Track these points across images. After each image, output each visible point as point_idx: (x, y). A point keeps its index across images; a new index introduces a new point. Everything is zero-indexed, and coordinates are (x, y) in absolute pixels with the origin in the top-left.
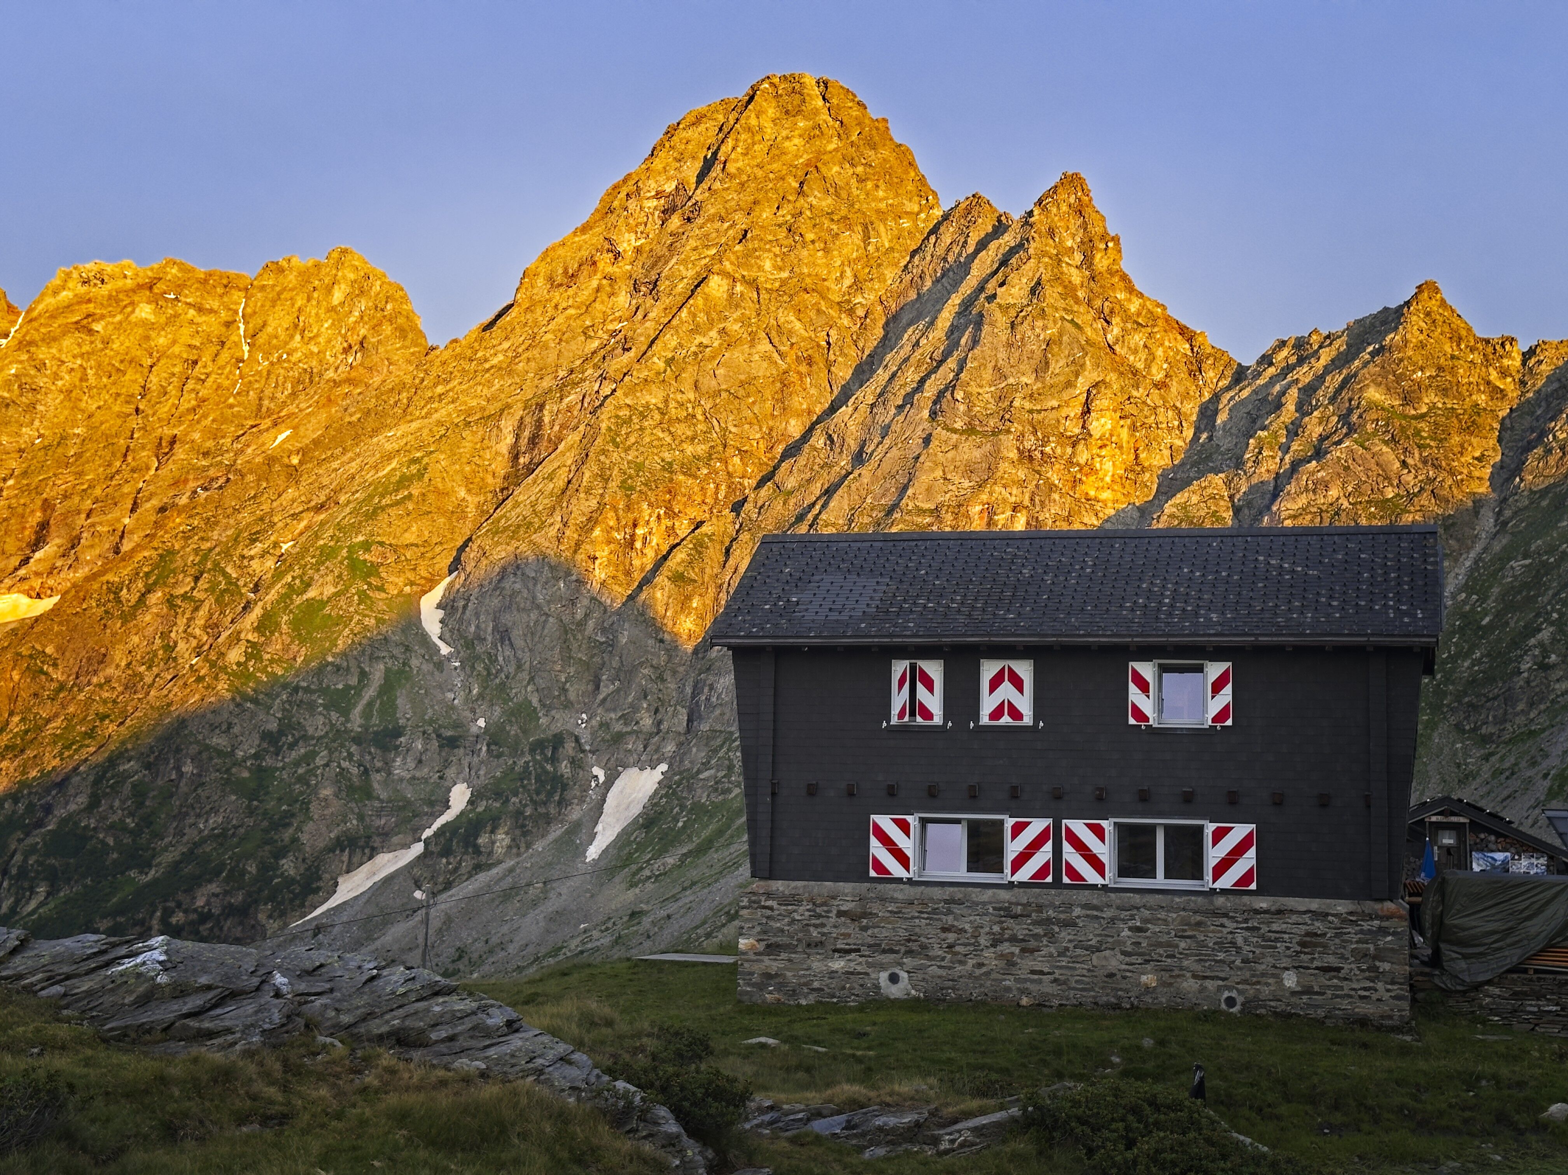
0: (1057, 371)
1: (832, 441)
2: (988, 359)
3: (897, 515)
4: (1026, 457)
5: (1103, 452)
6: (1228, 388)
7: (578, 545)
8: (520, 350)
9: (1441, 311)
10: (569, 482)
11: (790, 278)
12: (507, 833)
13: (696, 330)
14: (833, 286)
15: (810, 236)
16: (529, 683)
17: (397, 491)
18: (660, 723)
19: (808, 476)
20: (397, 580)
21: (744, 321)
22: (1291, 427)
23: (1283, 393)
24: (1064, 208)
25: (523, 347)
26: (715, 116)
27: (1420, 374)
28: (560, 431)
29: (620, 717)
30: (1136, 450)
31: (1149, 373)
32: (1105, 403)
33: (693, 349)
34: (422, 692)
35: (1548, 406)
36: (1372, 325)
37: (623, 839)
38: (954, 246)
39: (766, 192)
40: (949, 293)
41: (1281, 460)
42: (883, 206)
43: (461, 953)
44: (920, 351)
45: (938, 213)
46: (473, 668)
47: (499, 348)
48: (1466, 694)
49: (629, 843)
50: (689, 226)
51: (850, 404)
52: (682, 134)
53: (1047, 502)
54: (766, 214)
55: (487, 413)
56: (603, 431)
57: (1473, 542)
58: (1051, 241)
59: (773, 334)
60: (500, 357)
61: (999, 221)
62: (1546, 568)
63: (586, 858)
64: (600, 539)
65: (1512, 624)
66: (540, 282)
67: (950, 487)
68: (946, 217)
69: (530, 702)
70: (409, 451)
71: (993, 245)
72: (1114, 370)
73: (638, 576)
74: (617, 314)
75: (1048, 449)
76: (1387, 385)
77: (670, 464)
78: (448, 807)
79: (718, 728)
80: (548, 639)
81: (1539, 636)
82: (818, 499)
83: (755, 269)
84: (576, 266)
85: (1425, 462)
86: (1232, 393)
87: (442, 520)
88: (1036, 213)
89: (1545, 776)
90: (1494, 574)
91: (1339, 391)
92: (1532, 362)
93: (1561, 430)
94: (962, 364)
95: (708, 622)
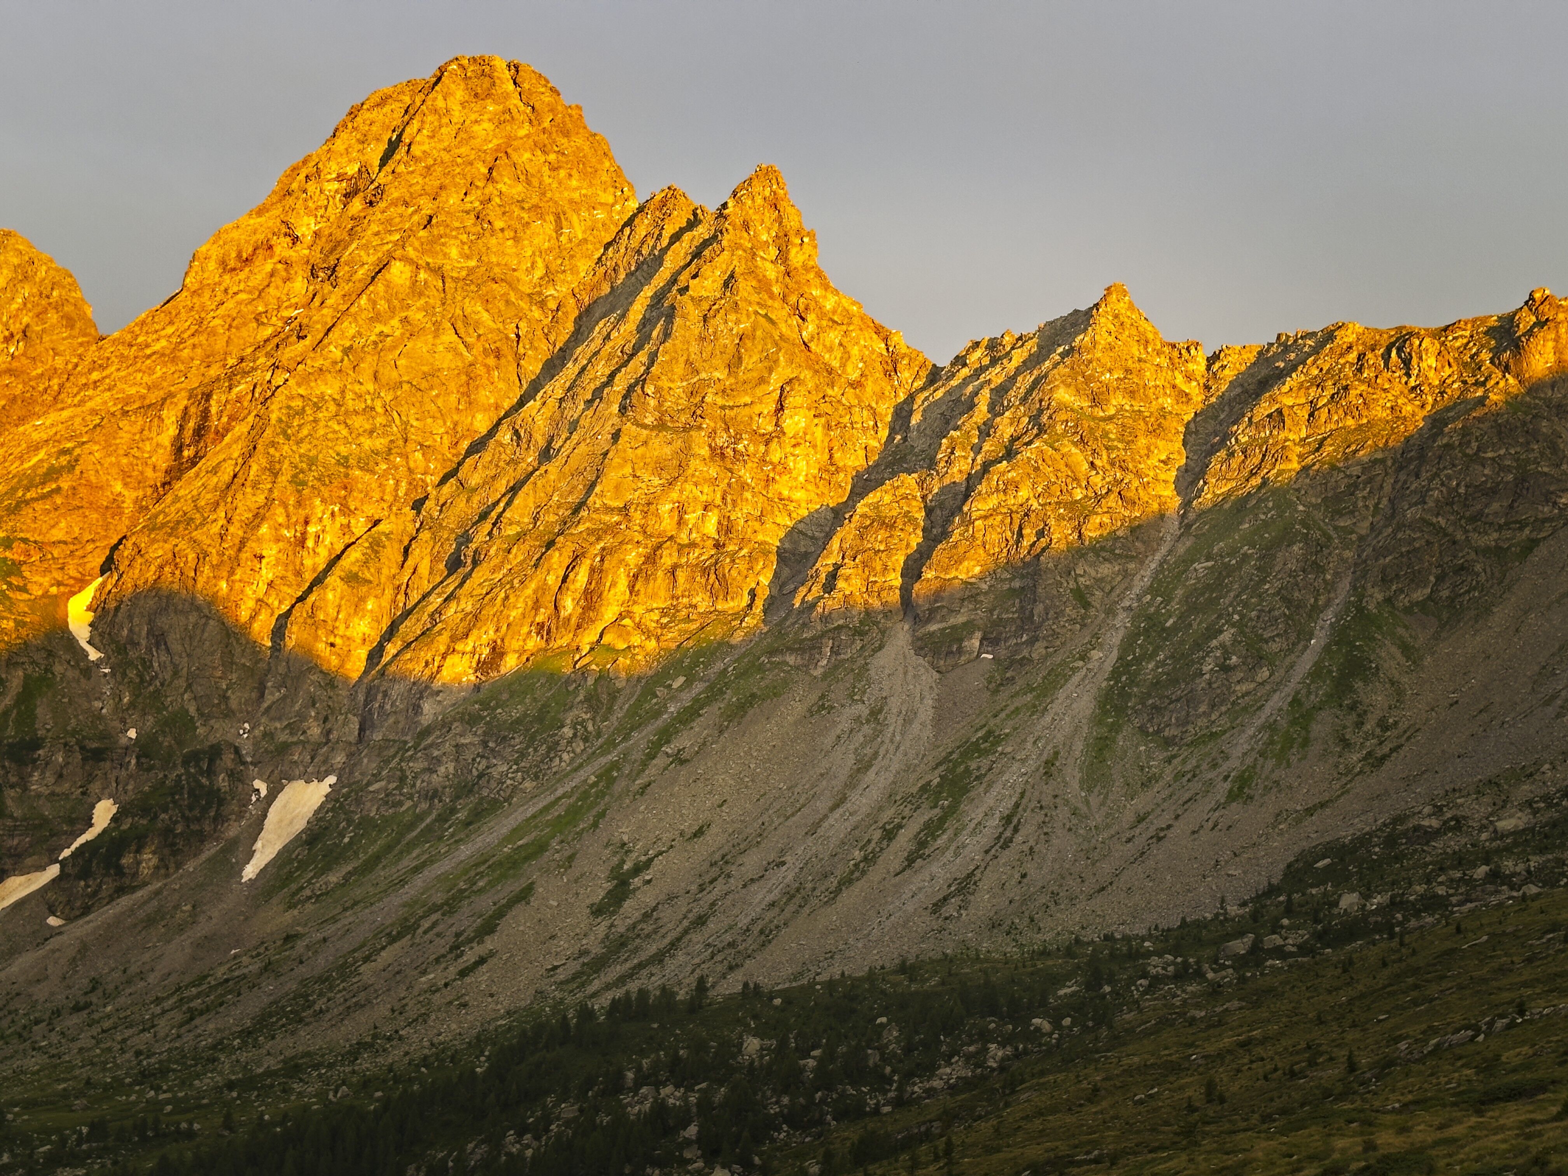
0: (750, 367)
1: (519, 437)
2: (680, 353)
3: (584, 513)
4: (718, 454)
5: (797, 451)
6: (923, 389)
7: (243, 543)
8: (185, 336)
9: (1129, 314)
10: (235, 476)
11: (478, 267)
12: (154, 853)
13: (377, 318)
14: (523, 277)
15: (499, 224)
16: (185, 691)
17: (43, 483)
18: (329, 732)
19: (493, 472)
20: (41, 580)
21: (428, 310)
22: (983, 427)
23: (976, 393)
24: (759, 201)
25: (189, 333)
26: (402, 97)
27: (1108, 375)
28: (229, 423)
29: (286, 727)
30: (831, 450)
31: (844, 371)
32: (799, 400)
33: (373, 338)
34: (66, 700)
35: (1231, 410)
36: (1063, 327)
37: (284, 857)
38: (649, 239)
39: (453, 177)
40: (642, 285)
41: (973, 461)
42: (576, 196)
43: (95, 984)
44: (611, 344)
45: (633, 205)
46: (124, 675)
47: (163, 333)
48: (1149, 695)
49: (290, 861)
50: (371, 211)
51: (538, 398)
52: (365, 115)
53: (739, 501)
54: (453, 200)
55: (147, 402)
56: (273, 422)
57: (1158, 545)
58: (745, 235)
59: (459, 325)
60: (163, 343)
61: (695, 215)
62: (1229, 570)
63: (242, 877)
64: (267, 537)
65: (1195, 626)
66: (212, 265)
67: (640, 485)
68: (641, 209)
69: (187, 711)
70: (59, 441)
71: (687, 237)
72: (809, 367)
73: (309, 577)
74: (293, 301)
75: (740, 447)
76: (1076, 386)
77: (346, 458)
78: (91, 825)
79: (391, 737)
80: (207, 643)
81: (1221, 638)
82: (504, 495)
83: (440, 256)
84: (250, 249)
85: (1113, 464)
86: (926, 394)
87: (95, 516)
88: (730, 205)
89: (1226, 778)
90: (1178, 576)
91: (1030, 391)
92: (1216, 367)
93: (1243, 434)
94: (653, 358)
95: (385, 625)
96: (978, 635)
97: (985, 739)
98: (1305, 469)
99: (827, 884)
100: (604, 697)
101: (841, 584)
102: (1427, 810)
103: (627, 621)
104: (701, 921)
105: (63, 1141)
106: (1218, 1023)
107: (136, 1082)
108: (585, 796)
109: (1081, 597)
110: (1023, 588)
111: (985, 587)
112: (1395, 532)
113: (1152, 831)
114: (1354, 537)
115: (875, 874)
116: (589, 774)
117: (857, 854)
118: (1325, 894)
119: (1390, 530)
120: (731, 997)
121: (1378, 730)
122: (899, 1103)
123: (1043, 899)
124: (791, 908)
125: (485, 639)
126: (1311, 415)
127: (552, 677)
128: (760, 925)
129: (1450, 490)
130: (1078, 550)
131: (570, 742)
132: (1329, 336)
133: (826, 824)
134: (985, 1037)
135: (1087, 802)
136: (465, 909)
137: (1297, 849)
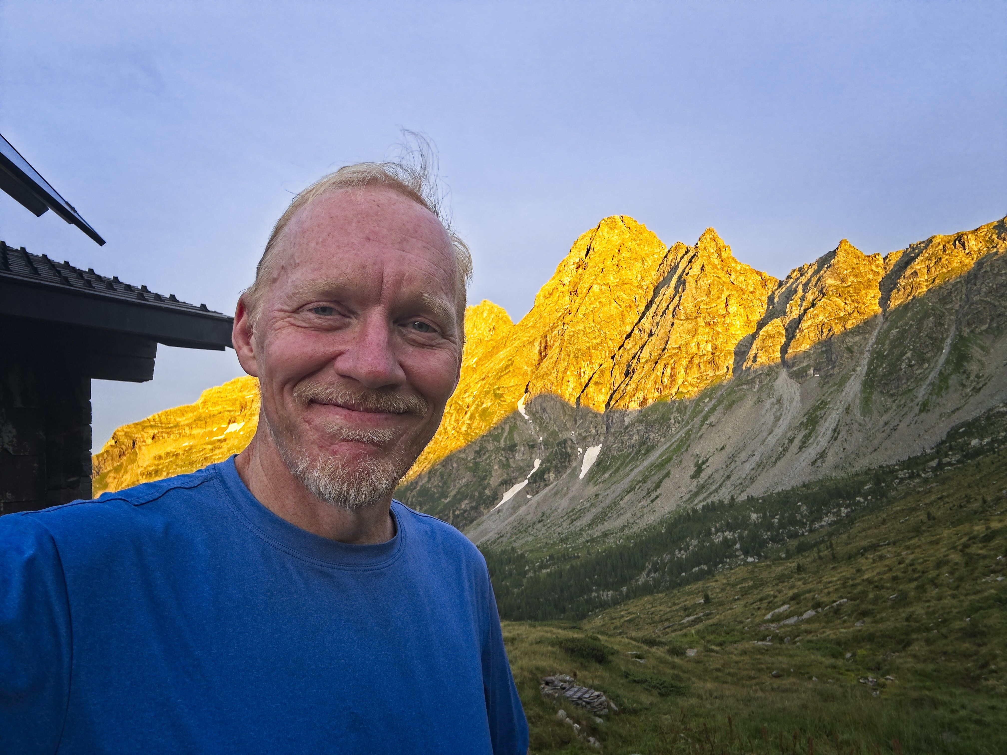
0: (714, 294)
1: (641, 331)
2: (689, 294)
3: (666, 351)
4: (708, 324)
5: (735, 318)
6: (777, 289)
7: (563, 378)
8: (537, 320)
9: (850, 249)
10: (557, 358)
11: (620, 281)
12: (553, 473)
13: (591, 303)
14: (634, 281)
15: (624, 266)
16: (554, 424)
17: (505, 370)
18: (597, 431)
19: (635, 343)
20: (509, 398)
21: (607, 297)
22: (801, 298)
23: (797, 287)
24: (708, 240)
26: (589, 235)
27: (846, 271)
28: (553, 343)
29: (584, 431)
30: (747, 316)
31: (748, 289)
32: (733, 301)
33: (591, 309)
34: (521, 432)
35: (896, 275)
36: (826, 258)
37: (591, 470)
38: (673, 260)
39: (608, 255)
40: (673, 275)
41: (800, 310)
42: (647, 252)
43: (543, 514)
44: (666, 296)
45: (666, 251)
46: (536, 422)
47: (531, 320)
48: (882, 380)
49: (593, 472)
50: (585, 271)
51: (645, 318)
52: (579, 243)
53: (718, 338)
54: (609, 262)
55: (530, 341)
56: (566, 340)
57: (876, 326)
58: (706, 252)
59: (617, 300)
60: (531, 323)
61: (687, 249)
62: (905, 331)
63: (580, 478)
64: (570, 375)
65: (896, 353)
66: (541, 298)
67: (683, 339)
68: (669, 251)
69: (555, 430)
70: (508, 357)
71: (686, 256)
72: (735, 290)
73: (584, 385)
74: (566, 303)
75: (715, 320)
76: (834, 277)
77: (589, 347)
78: (534, 467)
79: (617, 430)
80: (558, 409)
81: (907, 355)
82: (639, 350)
83: (608, 280)
84: (552, 291)
85: (853, 302)
86: (778, 291)
87: (521, 377)
88: (699, 243)
89: (917, 405)
90: (886, 337)
91: (817, 283)
92: (887, 261)
93: (902, 282)
94: (680, 297)
95: (609, 395)
96: (812, 369)
97: (821, 404)
98: (929, 290)
99: (771, 460)
100: (683, 409)
101: (758, 359)
102: (1001, 405)
103: (686, 383)
104: (729, 477)
105: (542, 561)
106: (930, 491)
107: (560, 542)
108: (682, 441)
109: (850, 350)
110: (826, 350)
111: (812, 352)
112: (970, 306)
113: (891, 427)
114: (954, 311)
115: (788, 455)
116: (682, 434)
117: (781, 449)
118: (965, 440)
119: (967, 306)
120: (744, 501)
121: (976, 379)
122: (811, 531)
123: (853, 456)
124: (760, 469)
125: (640, 396)
126: (928, 270)
127: (665, 404)
128: (749, 476)
129: (990, 287)
130: (845, 334)
131: (674, 424)
132: (930, 241)
133: (767, 440)
134: (839, 506)
135: (864, 420)
136: (649, 481)
137: (950, 426)
